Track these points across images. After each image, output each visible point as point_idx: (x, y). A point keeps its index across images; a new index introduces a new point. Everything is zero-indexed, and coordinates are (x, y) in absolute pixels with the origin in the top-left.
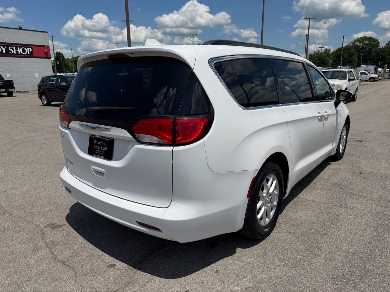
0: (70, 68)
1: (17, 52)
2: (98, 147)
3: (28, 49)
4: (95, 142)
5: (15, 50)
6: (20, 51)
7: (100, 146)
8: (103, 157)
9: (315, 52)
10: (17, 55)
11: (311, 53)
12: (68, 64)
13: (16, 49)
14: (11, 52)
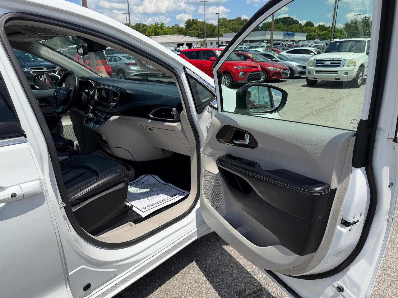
9: (352, 21)
11: (347, 22)
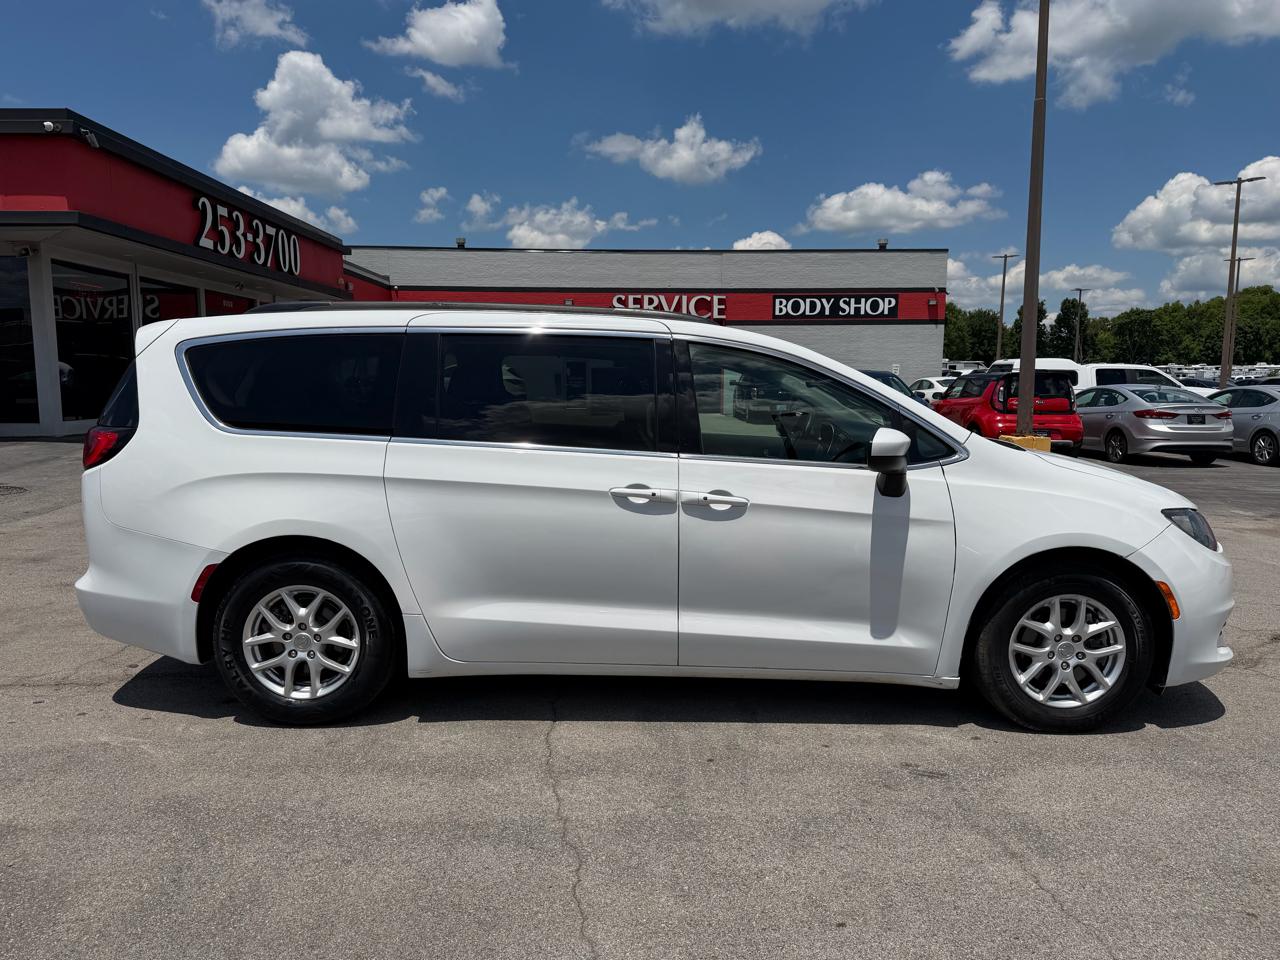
0: (1099, 346)
1: (857, 310)
3: (887, 300)
5: (853, 305)
6: (865, 306)
10: (858, 319)
12: (1096, 335)
13: (858, 302)
14: (844, 311)
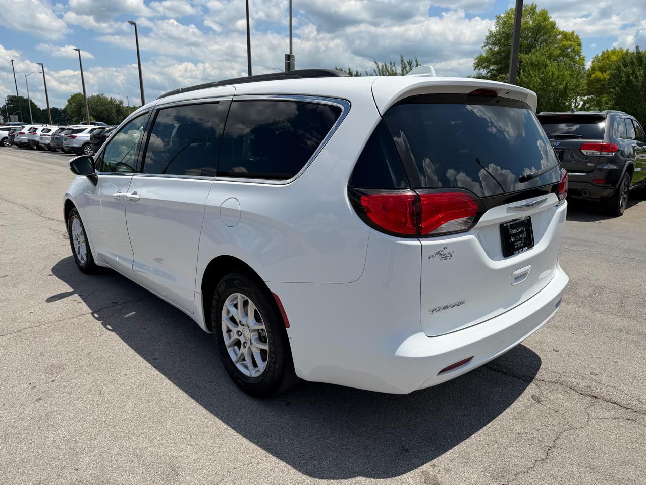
2: (516, 238)
4: (511, 232)
7: (517, 234)
8: (526, 248)
